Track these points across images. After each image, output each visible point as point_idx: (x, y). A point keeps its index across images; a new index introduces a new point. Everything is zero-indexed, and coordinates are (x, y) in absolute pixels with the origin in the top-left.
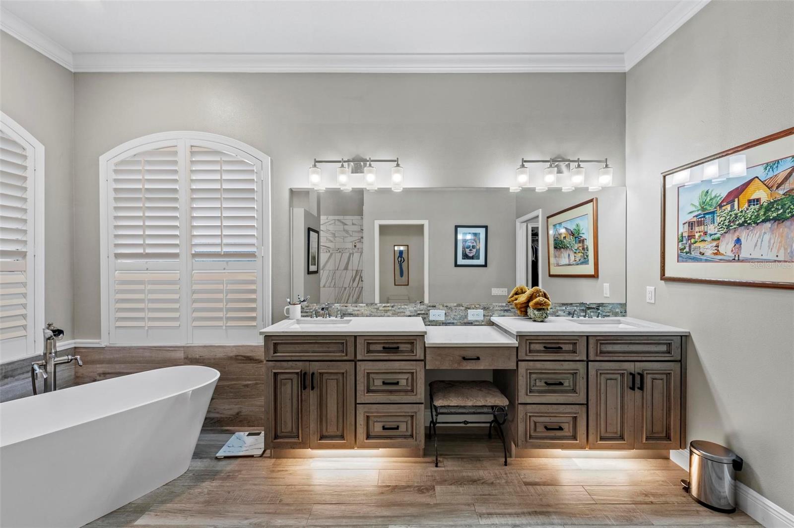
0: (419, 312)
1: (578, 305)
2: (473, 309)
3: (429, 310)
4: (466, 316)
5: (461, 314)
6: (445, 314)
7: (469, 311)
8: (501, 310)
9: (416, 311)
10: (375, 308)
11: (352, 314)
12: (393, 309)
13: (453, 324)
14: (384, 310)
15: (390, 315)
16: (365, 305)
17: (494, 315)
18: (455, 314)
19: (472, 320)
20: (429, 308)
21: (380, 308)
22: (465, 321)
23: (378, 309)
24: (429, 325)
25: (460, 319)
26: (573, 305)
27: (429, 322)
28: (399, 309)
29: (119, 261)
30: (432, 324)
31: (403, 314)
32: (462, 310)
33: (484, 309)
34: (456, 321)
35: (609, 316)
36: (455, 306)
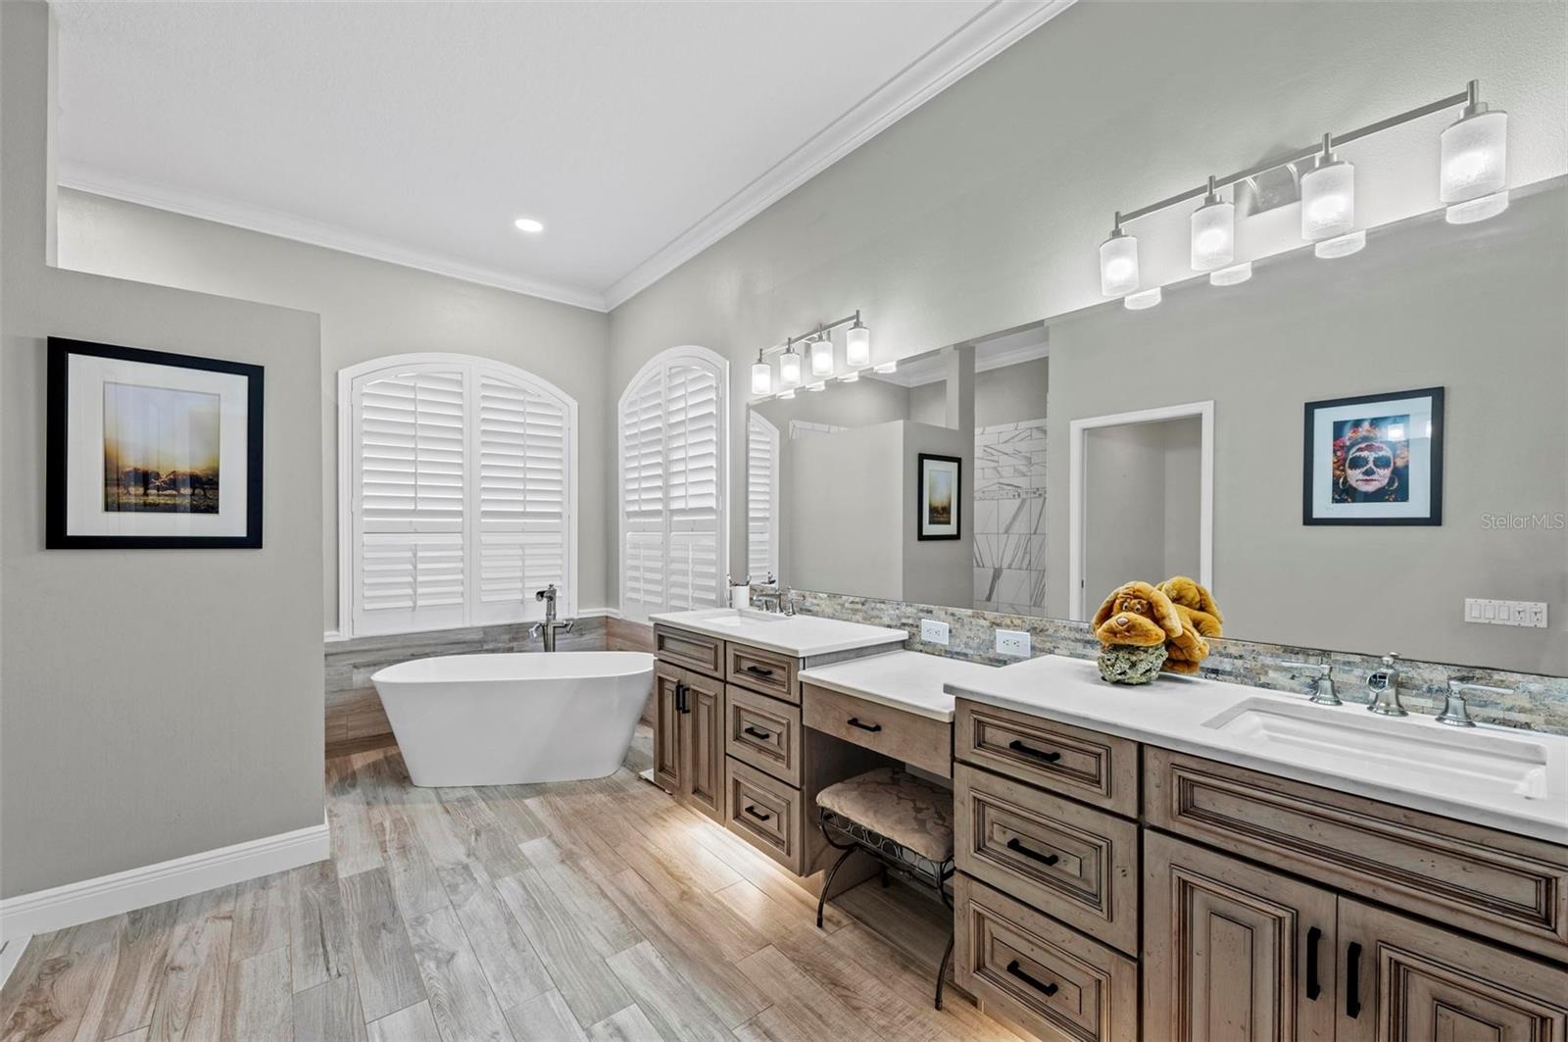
0: (904, 621)
1: (1357, 659)
2: (1008, 627)
3: (920, 619)
4: (992, 641)
5: (983, 636)
6: (950, 631)
7: (998, 631)
8: (1077, 640)
9: (899, 617)
10: (839, 604)
11: (810, 611)
12: (864, 608)
13: (965, 656)
14: (851, 610)
15: (860, 619)
16: (826, 596)
17: (1056, 651)
18: (968, 633)
19: (1006, 655)
20: (921, 615)
21: (847, 605)
22: (991, 654)
23: (843, 605)
24: (921, 651)
25: (979, 648)
26: (1333, 656)
27: (922, 644)
28: (872, 609)
29: (631, 520)
30: (926, 649)
31: (877, 621)
32: (982, 627)
33: (1033, 630)
34: (972, 652)
35: (1527, 726)
36: (970, 617)
